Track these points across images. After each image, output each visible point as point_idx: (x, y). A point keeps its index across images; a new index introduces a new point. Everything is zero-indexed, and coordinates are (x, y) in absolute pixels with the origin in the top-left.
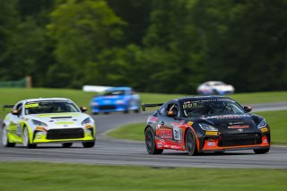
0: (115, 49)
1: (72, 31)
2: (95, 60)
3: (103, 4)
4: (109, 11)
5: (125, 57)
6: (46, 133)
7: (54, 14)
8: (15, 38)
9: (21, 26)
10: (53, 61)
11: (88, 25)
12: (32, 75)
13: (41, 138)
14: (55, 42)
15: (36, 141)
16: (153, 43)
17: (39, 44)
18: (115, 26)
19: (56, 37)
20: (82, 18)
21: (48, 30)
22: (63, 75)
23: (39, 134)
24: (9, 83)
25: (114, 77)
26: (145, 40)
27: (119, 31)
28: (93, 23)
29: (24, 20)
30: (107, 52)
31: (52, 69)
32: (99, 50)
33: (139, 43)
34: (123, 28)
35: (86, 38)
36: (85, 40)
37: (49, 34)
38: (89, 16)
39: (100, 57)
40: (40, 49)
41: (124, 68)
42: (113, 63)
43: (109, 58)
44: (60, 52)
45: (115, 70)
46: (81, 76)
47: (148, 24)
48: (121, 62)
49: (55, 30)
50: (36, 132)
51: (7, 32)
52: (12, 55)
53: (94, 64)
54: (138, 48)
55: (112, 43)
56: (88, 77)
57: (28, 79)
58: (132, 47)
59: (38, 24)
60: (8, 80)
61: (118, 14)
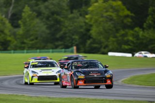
0: (127, 30)
1: (101, 19)
2: (115, 37)
3: (120, 3)
4: (124, 7)
5: (133, 35)
6: (37, 77)
7: (90, 9)
8: (67, 23)
9: (71, 16)
10: (90, 37)
11: (111, 16)
12: (77, 45)
13: (35, 80)
14: (91, 26)
15: (33, 81)
16: (149, 27)
17: (81, 27)
18: (127, 16)
19: (91, 23)
20: (107, 12)
21: (87, 19)
22: (95, 45)
23: (34, 78)
24: (63, 50)
25: (126, 47)
26: (145, 25)
27: (130, 20)
28: (114, 15)
29: (72, 13)
30: (122, 32)
31: (89, 42)
32: (117, 31)
33: (141, 27)
34: (132, 18)
35: (109, 23)
36: (109, 25)
37: (87, 21)
38: (111, 10)
39: (118, 35)
40: (82, 30)
41: (132, 42)
42: (125, 38)
43: (123, 35)
44: (94, 32)
45: (127, 43)
46: (106, 47)
47: (147, 16)
48: (131, 38)
49: (91, 19)
50: (33, 77)
51: (62, 19)
52: (65, 33)
53: (114, 39)
54: (141, 30)
55: (125, 27)
56: (111, 47)
57: (75, 48)
58: (137, 29)
59: (81, 15)
60: (62, 48)
61: (128, 9)
